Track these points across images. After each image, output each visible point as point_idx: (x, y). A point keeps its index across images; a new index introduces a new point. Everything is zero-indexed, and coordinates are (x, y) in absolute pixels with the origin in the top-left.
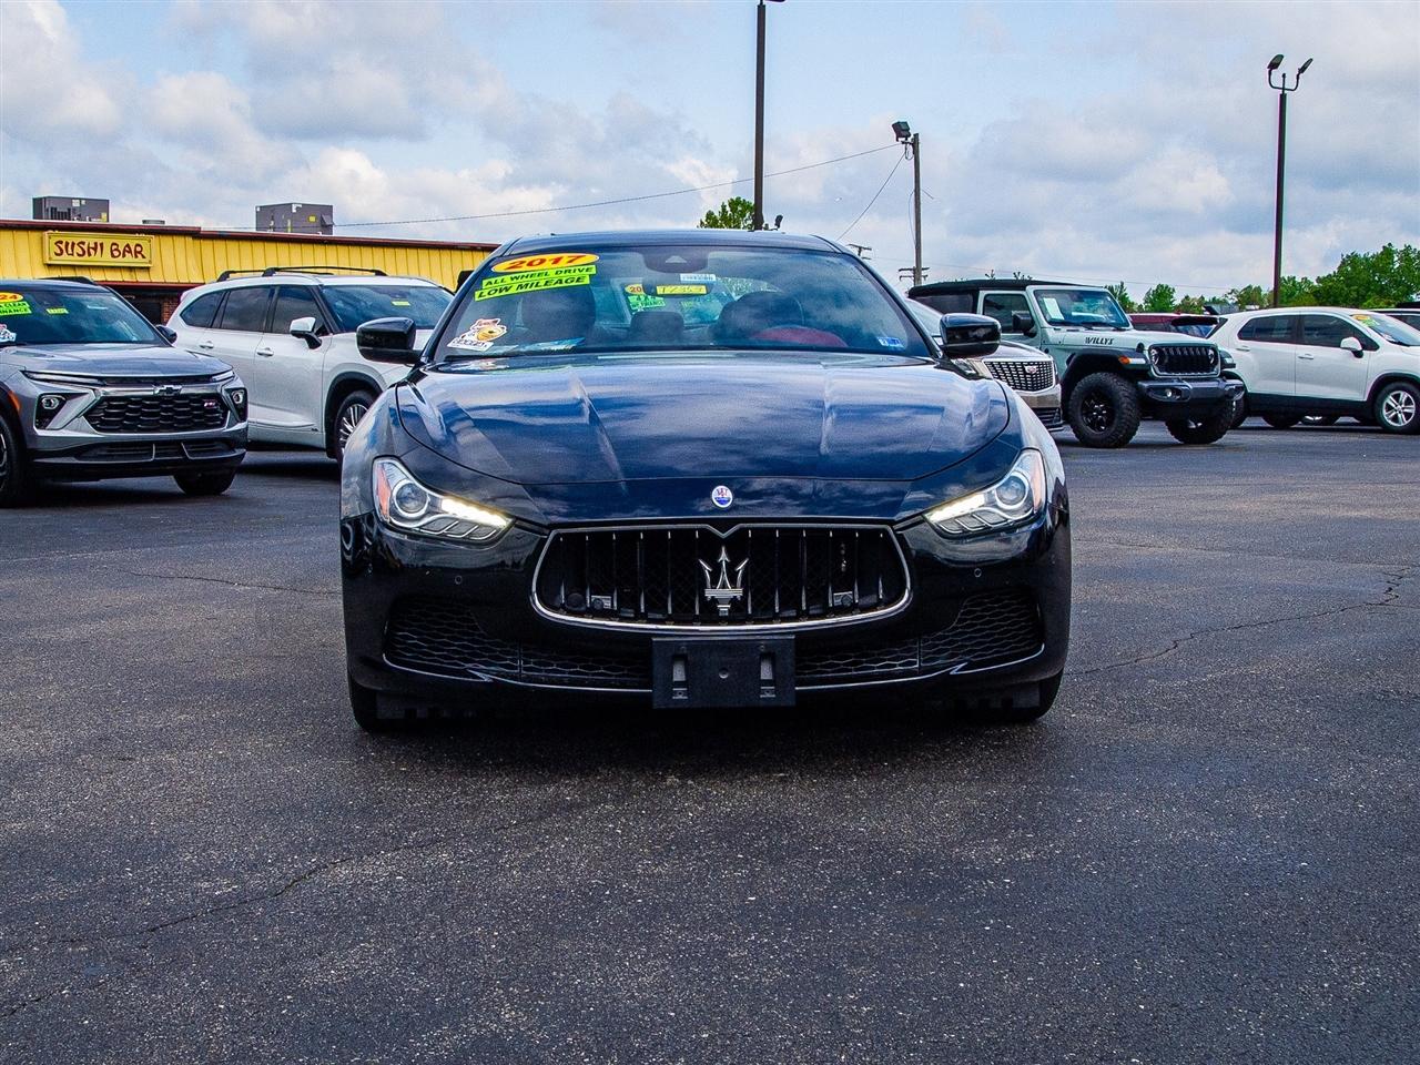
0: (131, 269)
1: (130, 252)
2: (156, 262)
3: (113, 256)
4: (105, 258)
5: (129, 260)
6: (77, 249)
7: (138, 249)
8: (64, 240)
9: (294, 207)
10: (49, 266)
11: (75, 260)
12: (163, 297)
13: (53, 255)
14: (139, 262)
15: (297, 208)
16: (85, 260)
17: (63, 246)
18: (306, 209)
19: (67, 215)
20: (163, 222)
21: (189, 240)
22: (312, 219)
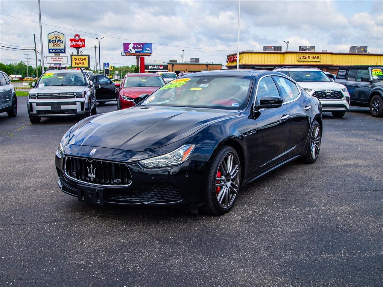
0: (316, 61)
1: (316, 58)
2: (322, 60)
3: (312, 59)
4: (310, 59)
5: (316, 60)
6: (304, 57)
7: (318, 57)
8: (302, 55)
9: (358, 47)
10: (298, 61)
11: (304, 60)
12: (323, 68)
13: (299, 59)
14: (318, 60)
15: (359, 47)
16: (306, 60)
17: (301, 57)
18: (361, 47)
19: (306, 50)
20: (326, 51)
21: (330, 55)
22: (362, 49)
